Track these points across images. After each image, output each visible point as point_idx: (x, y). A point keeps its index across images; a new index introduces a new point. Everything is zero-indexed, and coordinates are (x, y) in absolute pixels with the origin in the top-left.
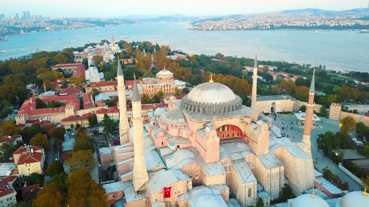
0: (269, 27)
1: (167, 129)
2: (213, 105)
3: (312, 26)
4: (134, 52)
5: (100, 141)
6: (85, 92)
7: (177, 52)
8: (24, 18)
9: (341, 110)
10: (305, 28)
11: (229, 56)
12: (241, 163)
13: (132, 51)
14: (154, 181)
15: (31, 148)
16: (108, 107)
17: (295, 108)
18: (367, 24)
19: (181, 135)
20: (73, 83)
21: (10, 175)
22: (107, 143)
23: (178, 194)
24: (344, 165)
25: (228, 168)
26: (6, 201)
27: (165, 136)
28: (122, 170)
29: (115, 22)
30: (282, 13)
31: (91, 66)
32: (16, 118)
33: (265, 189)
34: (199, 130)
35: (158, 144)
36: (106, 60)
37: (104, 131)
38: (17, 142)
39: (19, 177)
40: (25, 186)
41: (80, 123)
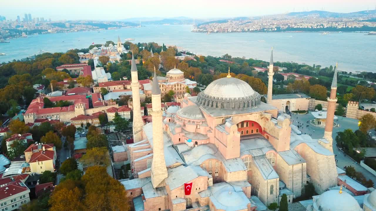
0: (276, 29)
1: (185, 125)
2: (231, 100)
3: (319, 28)
4: (140, 52)
5: (112, 140)
6: (93, 92)
7: (184, 53)
8: (25, 20)
9: (358, 108)
10: (312, 30)
11: (237, 57)
12: (262, 160)
13: (139, 52)
14: (173, 178)
15: (42, 146)
16: (119, 106)
17: (310, 106)
18: (375, 26)
19: (198, 131)
20: (80, 83)
21: (22, 173)
22: (119, 142)
23: (198, 191)
24: (366, 163)
25: (248, 165)
26: (19, 199)
27: (182, 132)
28: (139, 167)
29: (118, 25)
30: (287, 15)
31: (97, 67)
32: (25, 117)
33: (287, 186)
34: (218, 126)
35: (175, 141)
36: (112, 61)
37: (115, 130)
38: (28, 140)
39: (31, 175)
40: (38, 184)
41: (90, 121)
